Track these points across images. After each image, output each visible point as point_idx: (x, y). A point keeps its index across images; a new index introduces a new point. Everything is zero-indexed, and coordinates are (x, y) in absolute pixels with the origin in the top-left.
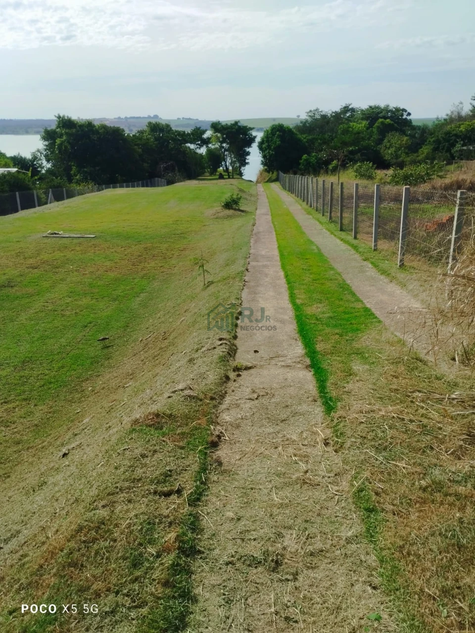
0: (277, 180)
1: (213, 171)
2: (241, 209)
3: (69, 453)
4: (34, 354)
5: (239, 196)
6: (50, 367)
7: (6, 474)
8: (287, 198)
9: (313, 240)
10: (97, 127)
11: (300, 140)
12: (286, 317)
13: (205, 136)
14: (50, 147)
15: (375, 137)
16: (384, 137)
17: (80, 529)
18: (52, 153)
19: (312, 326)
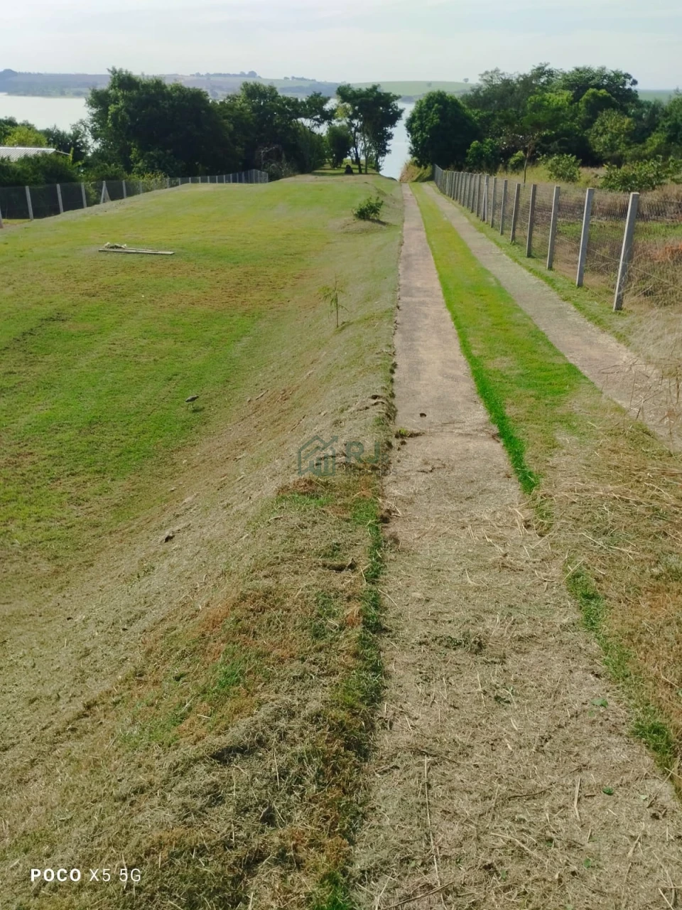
0: (431, 178)
1: (337, 162)
2: (381, 220)
3: (174, 536)
4: (103, 413)
5: (379, 201)
6: (126, 432)
7: (87, 562)
8: (449, 208)
9: (489, 269)
10: (169, 89)
11: (469, 118)
12: (459, 373)
13: (327, 107)
14: (100, 118)
15: (582, 116)
16: (596, 116)
17: (244, 598)
18: (102, 126)
19: (497, 384)
